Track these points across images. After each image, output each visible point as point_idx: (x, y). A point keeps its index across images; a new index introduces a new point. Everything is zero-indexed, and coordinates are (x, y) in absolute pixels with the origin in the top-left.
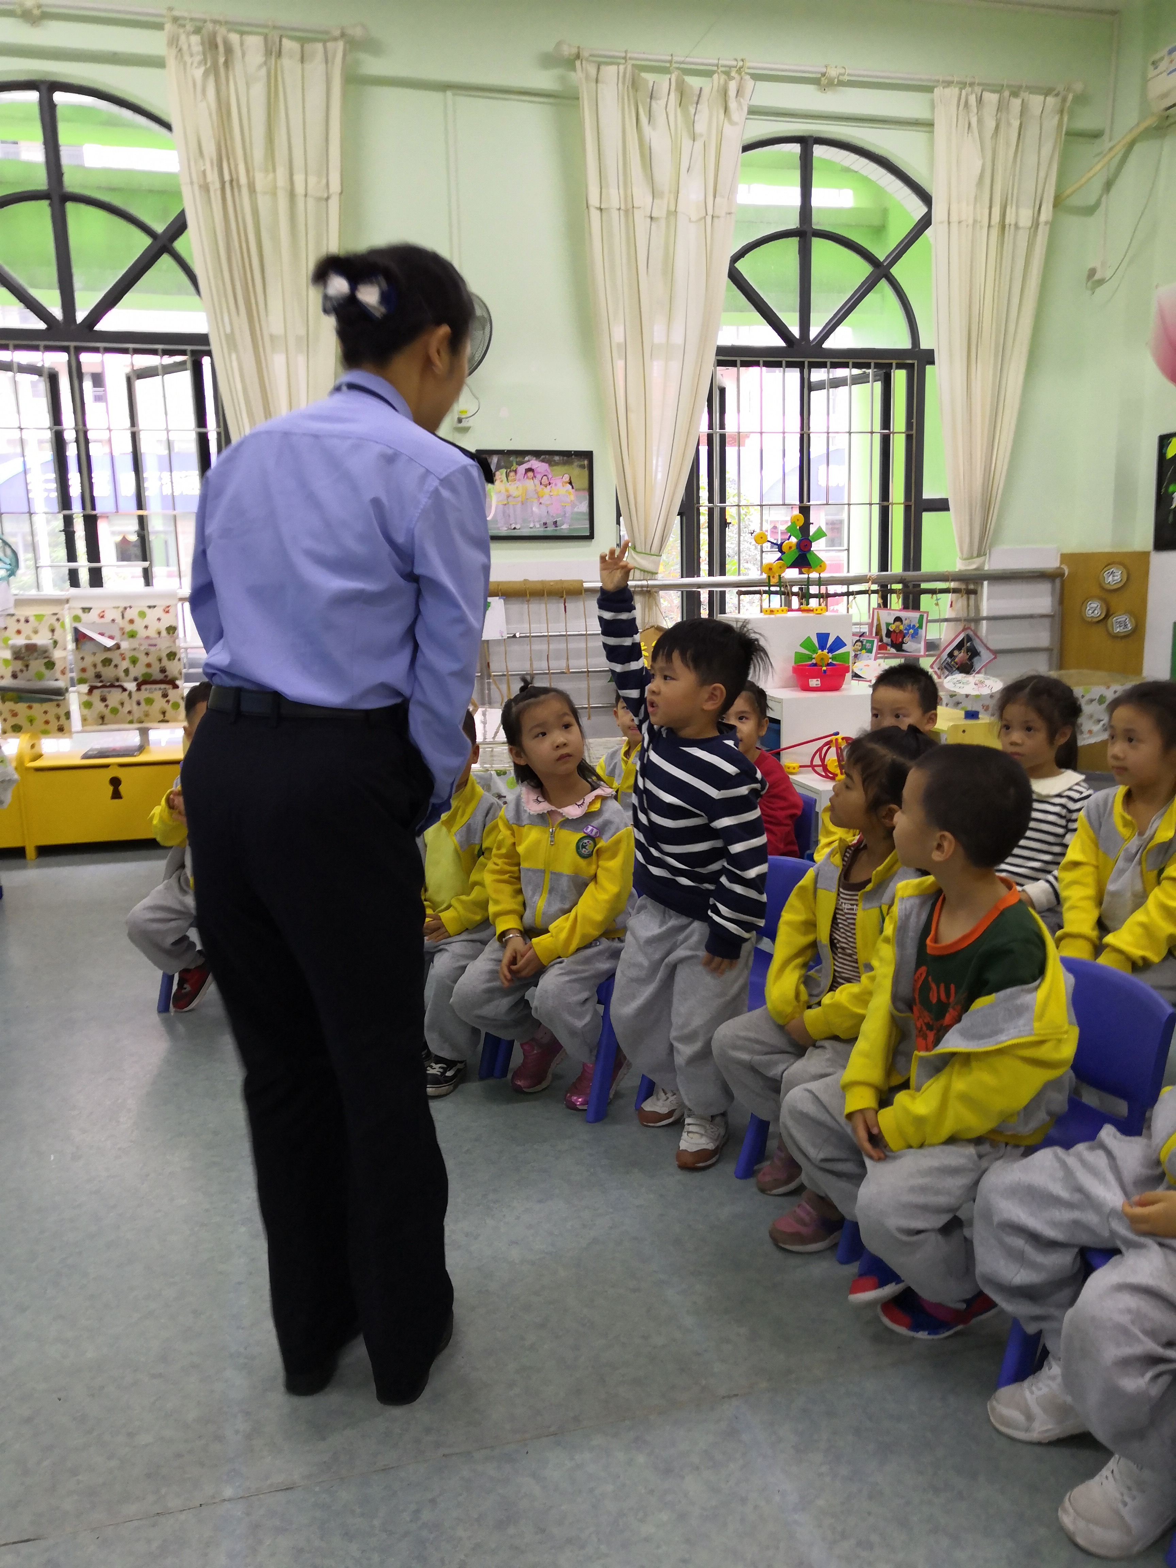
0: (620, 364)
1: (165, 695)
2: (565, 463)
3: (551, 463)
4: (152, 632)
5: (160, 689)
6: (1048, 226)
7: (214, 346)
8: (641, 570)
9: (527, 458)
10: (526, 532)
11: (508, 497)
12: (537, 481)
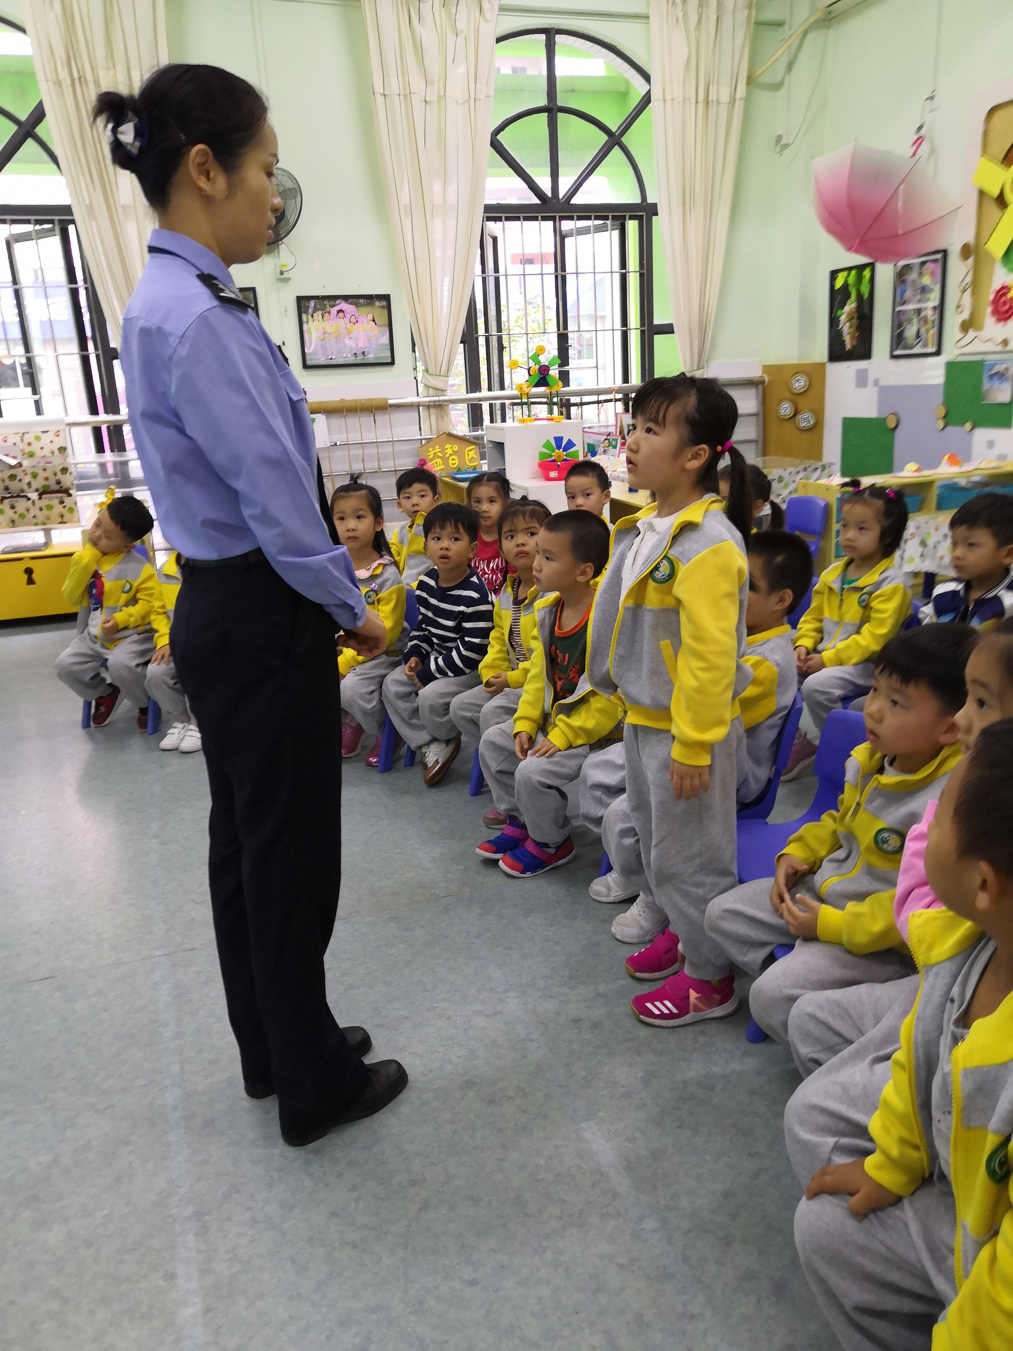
0: (407, 223)
1: (62, 502)
2: (368, 305)
3: (357, 305)
4: (46, 452)
5: (57, 497)
6: (743, 101)
7: (77, 216)
8: (434, 388)
9: (338, 302)
10: (340, 361)
11: (324, 334)
12: (347, 320)
